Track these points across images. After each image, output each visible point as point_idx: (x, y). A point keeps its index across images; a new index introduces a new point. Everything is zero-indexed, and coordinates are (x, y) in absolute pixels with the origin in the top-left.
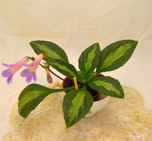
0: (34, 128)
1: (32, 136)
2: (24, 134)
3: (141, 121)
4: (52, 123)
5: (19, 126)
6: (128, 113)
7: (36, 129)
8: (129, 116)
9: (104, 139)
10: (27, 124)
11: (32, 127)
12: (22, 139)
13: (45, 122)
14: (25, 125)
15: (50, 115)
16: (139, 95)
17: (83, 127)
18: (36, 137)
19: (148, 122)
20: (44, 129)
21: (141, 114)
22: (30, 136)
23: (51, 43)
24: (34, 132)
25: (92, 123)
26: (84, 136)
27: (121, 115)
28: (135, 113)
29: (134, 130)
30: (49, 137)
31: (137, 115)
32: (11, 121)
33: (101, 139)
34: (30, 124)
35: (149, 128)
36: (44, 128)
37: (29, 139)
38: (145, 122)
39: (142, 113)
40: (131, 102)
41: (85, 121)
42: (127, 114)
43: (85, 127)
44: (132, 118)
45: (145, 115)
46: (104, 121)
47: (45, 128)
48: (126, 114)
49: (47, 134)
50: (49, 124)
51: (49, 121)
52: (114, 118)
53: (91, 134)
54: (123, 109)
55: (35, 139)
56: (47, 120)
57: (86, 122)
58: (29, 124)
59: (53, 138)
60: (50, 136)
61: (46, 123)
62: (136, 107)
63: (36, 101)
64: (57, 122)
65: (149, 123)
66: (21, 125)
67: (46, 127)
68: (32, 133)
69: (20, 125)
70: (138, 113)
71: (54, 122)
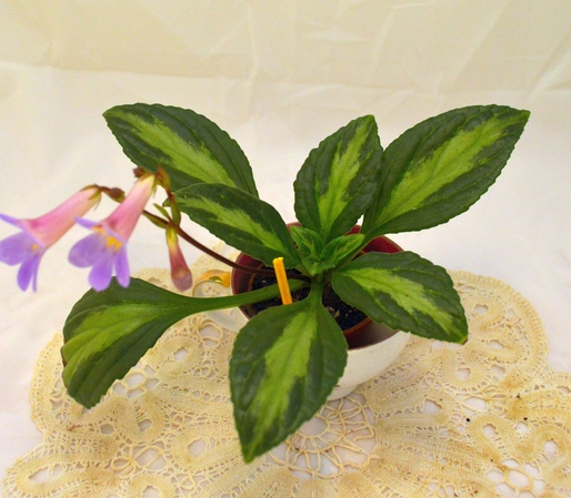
0: (124, 441)
1: (115, 471)
2: (85, 465)
3: (531, 418)
4: (192, 422)
5: (68, 434)
6: (483, 383)
7: (131, 446)
8: (485, 396)
9: (388, 488)
10: (99, 426)
11: (117, 438)
12: (78, 485)
13: (166, 416)
14: (89, 427)
15: (186, 390)
16: (527, 313)
17: (308, 439)
18: (132, 475)
19: (558, 421)
20: (161, 443)
21: (533, 391)
22: (108, 470)
23: (190, 113)
24: (122, 457)
25: (343, 422)
26: (313, 473)
27: (455, 392)
28: (509, 385)
29: (501, 452)
30: (178, 476)
31: (515, 395)
32: (37, 413)
33: (376, 486)
34: (108, 425)
35: (561, 447)
36: (162, 439)
37: (105, 483)
38: (545, 422)
39: (537, 388)
40: (497, 341)
41: (318, 415)
42: (479, 390)
43: (317, 439)
44: (498, 404)
45: (549, 396)
46: (388, 415)
47: (165, 443)
48: (474, 389)
49: (172, 466)
50: (181, 426)
51: (182, 414)
52: (430, 403)
53: (339, 467)
54: (462, 366)
55: (127, 483)
56: (172, 410)
57: (320, 419)
58: (104, 423)
59: (193, 481)
60: (182, 472)
61: (171, 421)
62: (515, 362)
63: (131, 346)
64: (210, 419)
65: (559, 425)
66: (74, 427)
67: (168, 438)
68: (115, 458)
69: (71, 430)
70: (520, 384)
71: (199, 419)
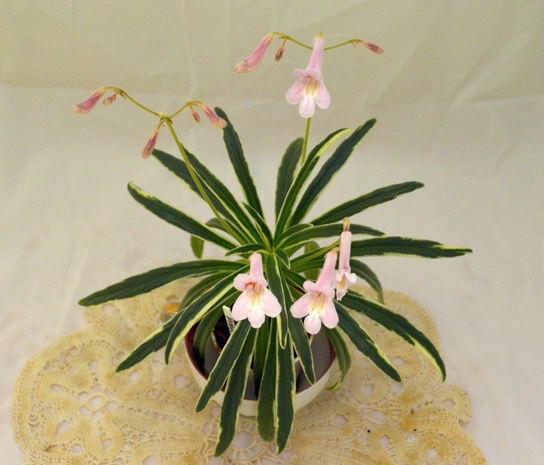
0: (91, 459)
3: (420, 429)
4: (145, 440)
5: (46, 454)
6: (385, 398)
7: (97, 463)
8: (384, 409)
10: (70, 445)
11: (86, 456)
13: (124, 435)
14: (62, 447)
15: (139, 410)
17: (239, 452)
19: (440, 432)
20: (120, 459)
21: (423, 406)
27: (361, 407)
28: (405, 399)
29: (392, 459)
31: (409, 411)
32: (19, 436)
35: (441, 454)
36: (121, 456)
38: (431, 433)
39: (427, 404)
40: (400, 357)
41: (247, 430)
42: (380, 404)
43: (245, 452)
44: (396, 418)
45: (435, 412)
46: (304, 429)
47: (124, 459)
48: (376, 403)
50: (136, 444)
51: (137, 433)
52: (339, 417)
54: (368, 382)
56: (129, 429)
57: (249, 433)
58: (74, 442)
61: (128, 439)
62: (413, 376)
64: (160, 436)
65: (442, 435)
66: (50, 447)
67: (126, 454)
69: (47, 450)
70: (414, 399)
71: (151, 436)
